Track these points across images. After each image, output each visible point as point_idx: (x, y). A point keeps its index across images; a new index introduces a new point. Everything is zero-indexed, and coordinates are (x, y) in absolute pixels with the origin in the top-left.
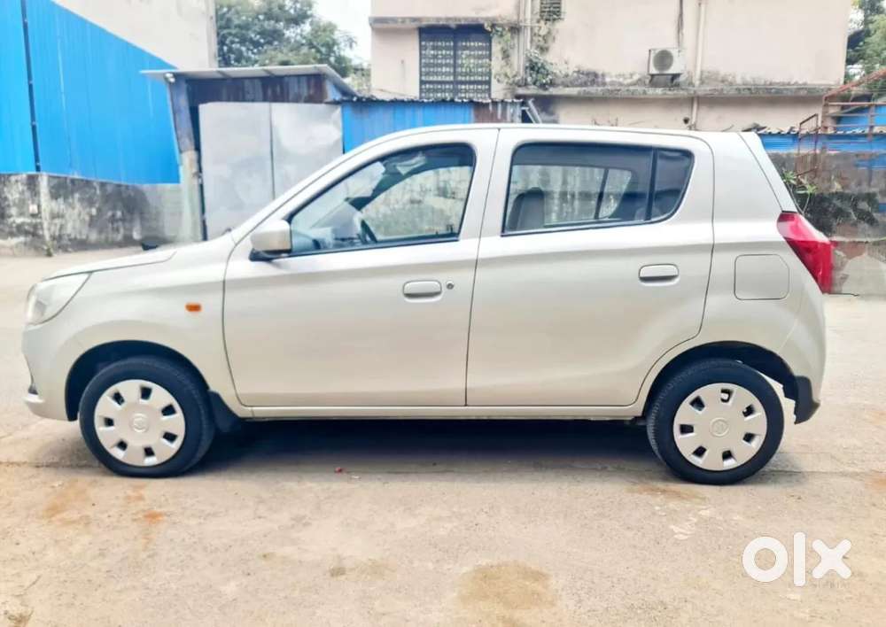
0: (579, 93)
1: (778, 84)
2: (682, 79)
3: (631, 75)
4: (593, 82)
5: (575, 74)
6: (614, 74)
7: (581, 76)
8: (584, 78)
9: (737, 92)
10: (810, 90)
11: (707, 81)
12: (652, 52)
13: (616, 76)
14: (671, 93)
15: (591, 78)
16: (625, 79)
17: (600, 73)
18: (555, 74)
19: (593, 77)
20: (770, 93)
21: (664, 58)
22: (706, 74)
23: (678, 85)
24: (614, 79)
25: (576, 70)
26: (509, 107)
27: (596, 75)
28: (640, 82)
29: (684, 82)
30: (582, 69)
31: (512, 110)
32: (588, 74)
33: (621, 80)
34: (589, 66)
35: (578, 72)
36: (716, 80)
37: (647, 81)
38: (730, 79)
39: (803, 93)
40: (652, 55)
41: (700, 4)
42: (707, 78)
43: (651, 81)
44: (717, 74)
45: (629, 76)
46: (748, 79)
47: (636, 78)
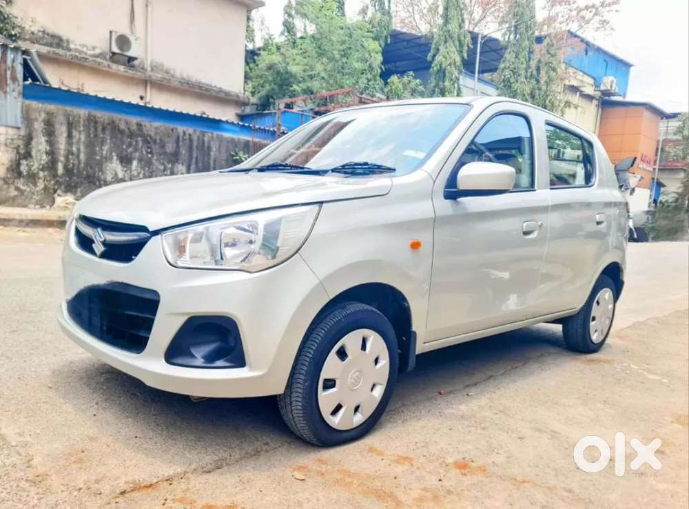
0: (49, 52)
1: (204, 84)
2: (136, 63)
3: (94, 48)
4: (59, 45)
5: (40, 34)
6: (77, 43)
7: (46, 36)
8: (50, 40)
9: (179, 84)
10: (227, 94)
11: (155, 69)
12: (113, 33)
13: (80, 45)
14: (131, 73)
15: (56, 41)
16: (88, 49)
17: (64, 38)
18: (23, 28)
19: (57, 41)
20: (202, 90)
21: (123, 41)
22: (154, 64)
23: (133, 66)
24: (78, 47)
25: (42, 30)
26: (9, 52)
27: (61, 40)
28: (101, 55)
29: (139, 66)
30: (47, 31)
31: (12, 56)
32: (53, 36)
33: (85, 50)
34: (52, 29)
35: (44, 32)
36: (162, 70)
37: (108, 57)
38: (172, 72)
39: (222, 95)
40: (114, 37)
41: (147, 6)
42: (155, 66)
43: (111, 58)
44: (163, 65)
45: (91, 48)
46: (185, 76)
47: (98, 51)
